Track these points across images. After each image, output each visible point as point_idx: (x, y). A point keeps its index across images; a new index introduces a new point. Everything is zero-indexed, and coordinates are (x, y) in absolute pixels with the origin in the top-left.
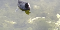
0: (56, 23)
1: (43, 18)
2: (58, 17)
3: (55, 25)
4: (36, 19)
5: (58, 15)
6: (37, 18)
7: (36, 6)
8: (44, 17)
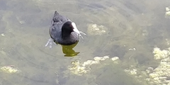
0: (151, 75)
1: (114, 59)
2: (159, 58)
3: (149, 79)
4: (94, 62)
5: (157, 50)
6: (98, 59)
7: (95, 26)
8: (117, 58)
